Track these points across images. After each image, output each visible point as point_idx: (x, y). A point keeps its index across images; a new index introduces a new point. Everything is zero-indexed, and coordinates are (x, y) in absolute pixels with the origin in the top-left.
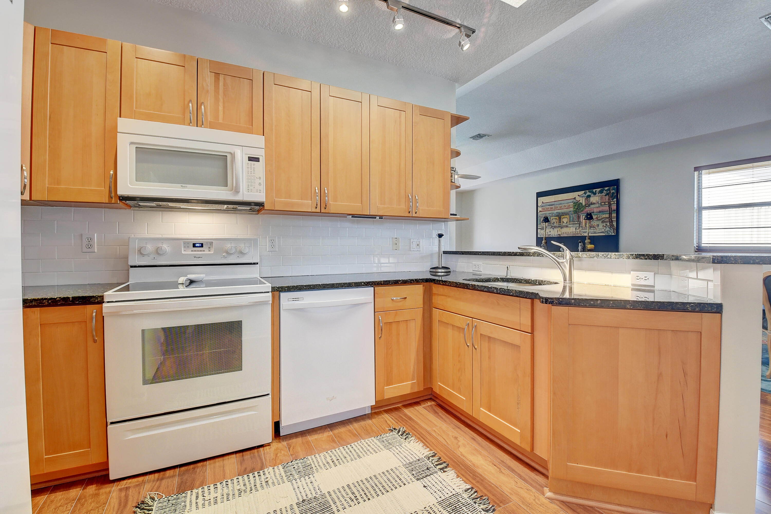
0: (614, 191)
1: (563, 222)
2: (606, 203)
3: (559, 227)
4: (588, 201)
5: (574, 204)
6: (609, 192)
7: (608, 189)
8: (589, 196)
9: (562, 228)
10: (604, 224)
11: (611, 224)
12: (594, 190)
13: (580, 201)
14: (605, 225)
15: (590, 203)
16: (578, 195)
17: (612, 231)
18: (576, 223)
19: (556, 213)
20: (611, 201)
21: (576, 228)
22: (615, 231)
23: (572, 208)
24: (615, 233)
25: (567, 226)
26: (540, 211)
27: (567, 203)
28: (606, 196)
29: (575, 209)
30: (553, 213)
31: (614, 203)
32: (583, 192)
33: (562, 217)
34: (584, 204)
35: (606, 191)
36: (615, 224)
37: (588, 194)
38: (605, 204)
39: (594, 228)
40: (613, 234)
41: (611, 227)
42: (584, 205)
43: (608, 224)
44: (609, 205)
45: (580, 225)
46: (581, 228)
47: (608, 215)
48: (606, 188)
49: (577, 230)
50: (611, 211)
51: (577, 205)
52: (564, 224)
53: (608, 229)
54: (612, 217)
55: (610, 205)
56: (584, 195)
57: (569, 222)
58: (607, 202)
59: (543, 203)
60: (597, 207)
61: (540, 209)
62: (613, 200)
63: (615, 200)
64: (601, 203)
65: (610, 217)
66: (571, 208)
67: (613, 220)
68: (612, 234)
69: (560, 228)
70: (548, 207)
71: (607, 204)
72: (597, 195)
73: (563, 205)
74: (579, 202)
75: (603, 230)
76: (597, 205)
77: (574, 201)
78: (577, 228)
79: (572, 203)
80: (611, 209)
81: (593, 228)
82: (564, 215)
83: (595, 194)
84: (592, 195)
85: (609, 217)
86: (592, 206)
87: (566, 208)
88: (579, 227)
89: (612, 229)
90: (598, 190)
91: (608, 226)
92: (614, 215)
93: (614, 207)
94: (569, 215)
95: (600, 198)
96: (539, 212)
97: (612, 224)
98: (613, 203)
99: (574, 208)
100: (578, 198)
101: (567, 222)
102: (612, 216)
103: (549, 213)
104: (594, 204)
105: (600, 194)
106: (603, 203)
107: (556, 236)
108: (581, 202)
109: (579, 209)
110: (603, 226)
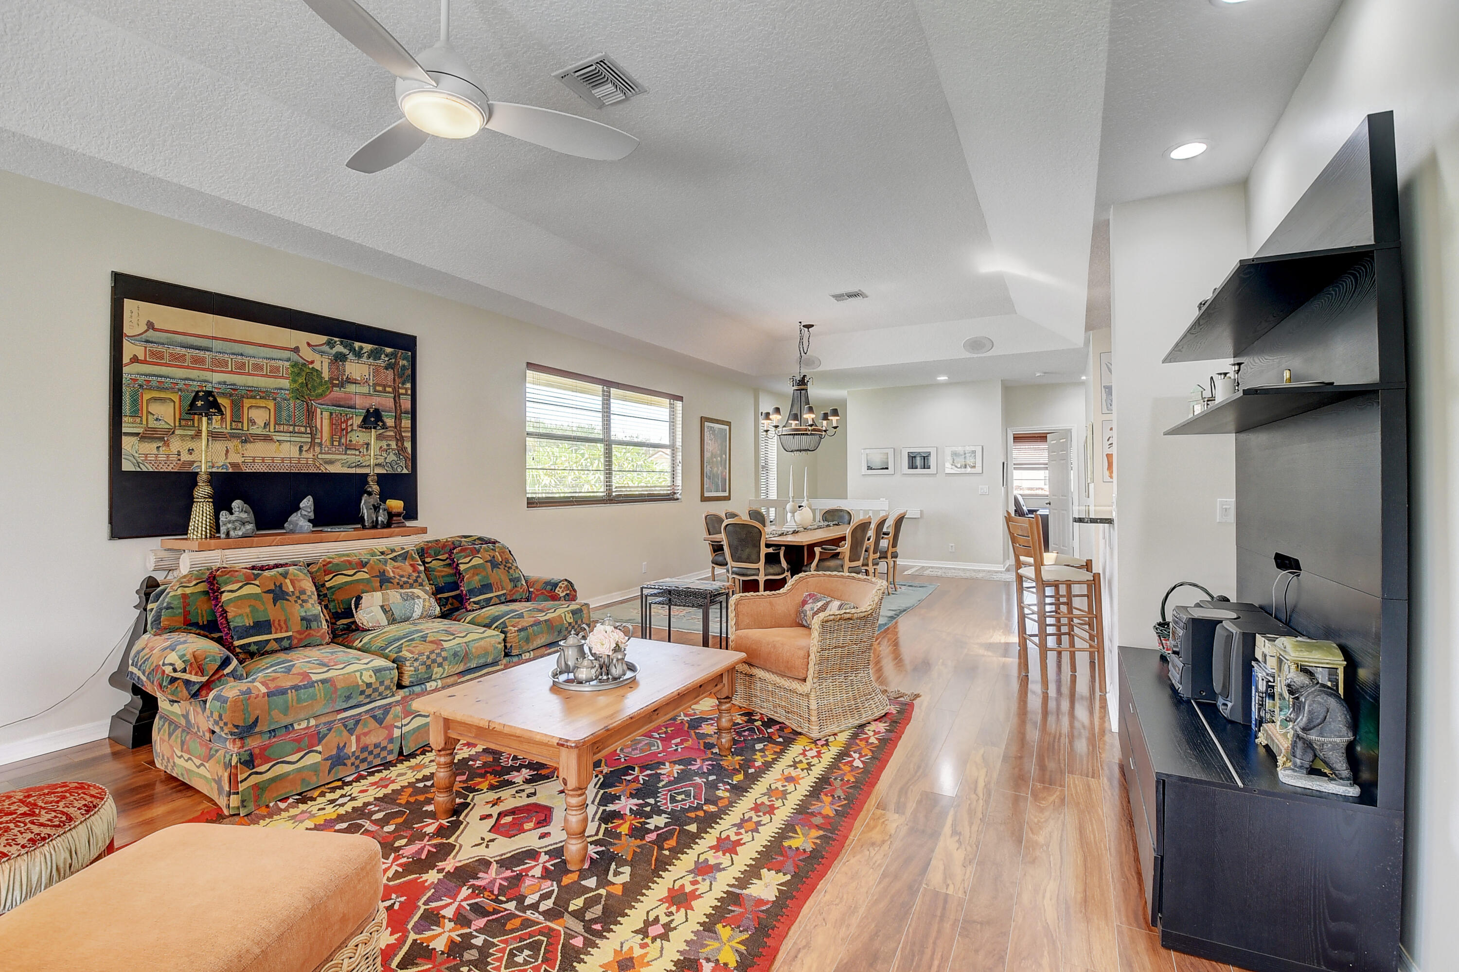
0: (405, 362)
1: (252, 422)
2: (388, 389)
3: (233, 436)
4: (338, 368)
5: (292, 366)
6: (393, 360)
7: (392, 354)
8: (340, 358)
9: (245, 441)
10: (384, 444)
11: (399, 444)
12: (357, 345)
13: (312, 362)
14: (385, 447)
15: (345, 378)
16: (308, 344)
17: (403, 463)
18: (303, 429)
19: (219, 383)
20: (400, 385)
21: (301, 447)
22: (410, 464)
23: (287, 378)
24: (410, 468)
25: (267, 438)
26: (135, 360)
27: (267, 358)
28: (386, 368)
29: (296, 386)
30: (205, 381)
31: (406, 394)
32: (324, 339)
33: (247, 403)
34: (326, 375)
35: (387, 356)
36: (408, 445)
37: (339, 348)
38: (385, 391)
39: (357, 453)
40: (405, 471)
41: (399, 454)
42: (327, 379)
43: (393, 445)
44: (395, 396)
45: (313, 438)
46: (317, 449)
47: (393, 420)
48: (389, 350)
49: (304, 453)
50: (399, 412)
51: (304, 374)
52: (254, 430)
53: (392, 457)
54: (401, 427)
55: (396, 398)
56: (326, 348)
57: (276, 424)
58: (390, 386)
59: (150, 326)
60: (364, 394)
61: (129, 350)
62: (403, 384)
63: (409, 385)
64: (375, 385)
65: (398, 428)
66: (282, 377)
67: (403, 434)
68: (403, 472)
69: (236, 442)
70: (183, 351)
71: (389, 393)
72: (364, 359)
73: (252, 361)
74: (311, 366)
75: (381, 460)
76: (365, 389)
77: (294, 357)
78: (305, 448)
79: (287, 364)
80: (400, 406)
81: (353, 452)
82: (254, 397)
83: (359, 354)
84: (351, 356)
85: (396, 427)
86: (351, 388)
87: (263, 376)
88: (313, 444)
89: (401, 457)
90: (367, 347)
91: (393, 450)
92: (406, 423)
93: (406, 404)
94: (275, 399)
95: (371, 369)
96: (126, 359)
97: (403, 445)
98: (403, 391)
99: (295, 381)
100: (307, 354)
101: (266, 425)
102: (403, 425)
103: (184, 376)
104: (355, 383)
105: (371, 360)
106: (379, 385)
107: (220, 470)
108: (317, 365)
109: (309, 386)
110: (381, 447)
